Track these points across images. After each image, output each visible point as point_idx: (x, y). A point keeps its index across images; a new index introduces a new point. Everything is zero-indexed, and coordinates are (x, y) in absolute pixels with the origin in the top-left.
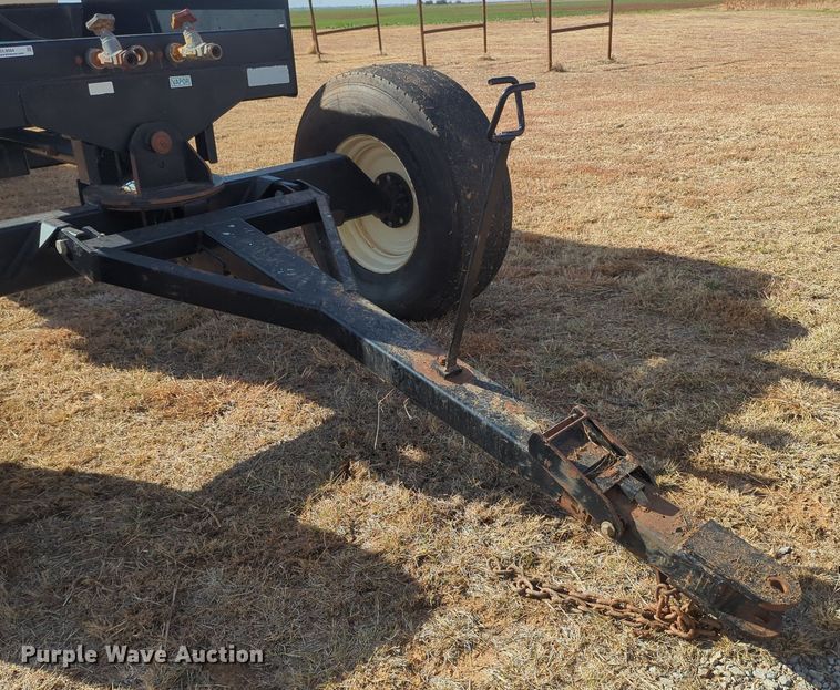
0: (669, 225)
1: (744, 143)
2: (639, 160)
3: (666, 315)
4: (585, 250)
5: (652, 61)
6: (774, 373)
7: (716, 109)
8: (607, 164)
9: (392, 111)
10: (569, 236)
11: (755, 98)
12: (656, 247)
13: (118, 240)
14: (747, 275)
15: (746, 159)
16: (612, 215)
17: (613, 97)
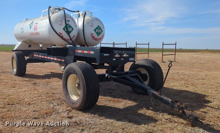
0: (188, 88)
1: (203, 77)
2: (182, 78)
3: (188, 98)
4: (173, 90)
5: (184, 62)
6: (206, 106)
7: (198, 71)
8: (176, 78)
9: (147, 65)
10: (170, 87)
11: (206, 70)
12: (186, 90)
13: (116, 77)
14: (202, 95)
15: (203, 80)
16: (178, 85)
17: (176, 68)
